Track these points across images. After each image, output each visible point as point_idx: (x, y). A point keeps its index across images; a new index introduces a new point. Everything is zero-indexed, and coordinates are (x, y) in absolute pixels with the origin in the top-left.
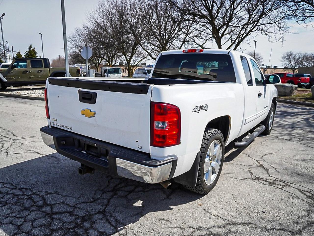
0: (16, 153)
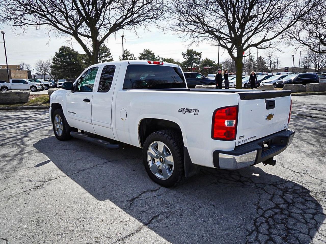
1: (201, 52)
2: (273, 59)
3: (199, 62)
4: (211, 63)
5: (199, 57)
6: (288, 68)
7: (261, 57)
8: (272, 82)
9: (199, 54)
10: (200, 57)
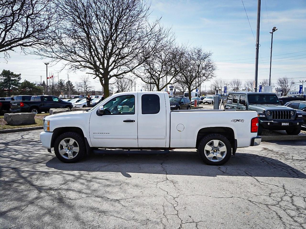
0: (276, 186)
1: (20, 74)
2: (88, 84)
3: (18, 83)
4: (32, 85)
5: (17, 79)
6: (95, 92)
7: (70, 81)
8: (82, 104)
9: (18, 76)
10: (19, 79)
